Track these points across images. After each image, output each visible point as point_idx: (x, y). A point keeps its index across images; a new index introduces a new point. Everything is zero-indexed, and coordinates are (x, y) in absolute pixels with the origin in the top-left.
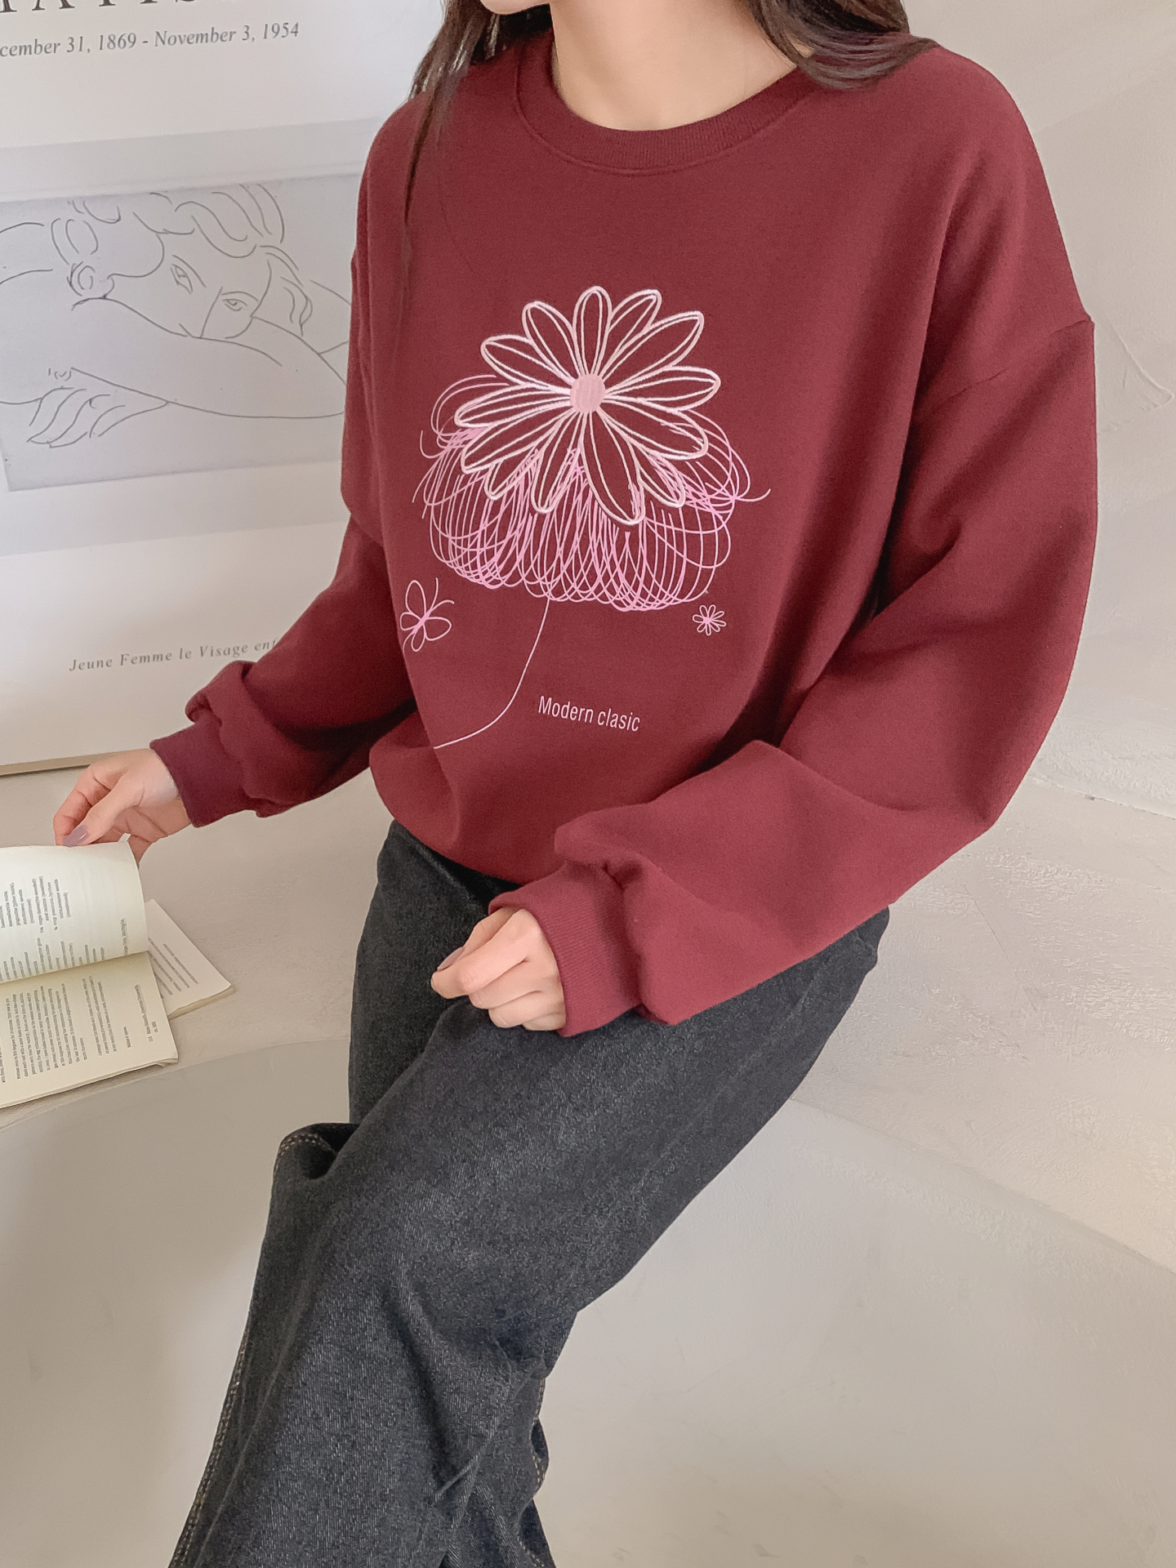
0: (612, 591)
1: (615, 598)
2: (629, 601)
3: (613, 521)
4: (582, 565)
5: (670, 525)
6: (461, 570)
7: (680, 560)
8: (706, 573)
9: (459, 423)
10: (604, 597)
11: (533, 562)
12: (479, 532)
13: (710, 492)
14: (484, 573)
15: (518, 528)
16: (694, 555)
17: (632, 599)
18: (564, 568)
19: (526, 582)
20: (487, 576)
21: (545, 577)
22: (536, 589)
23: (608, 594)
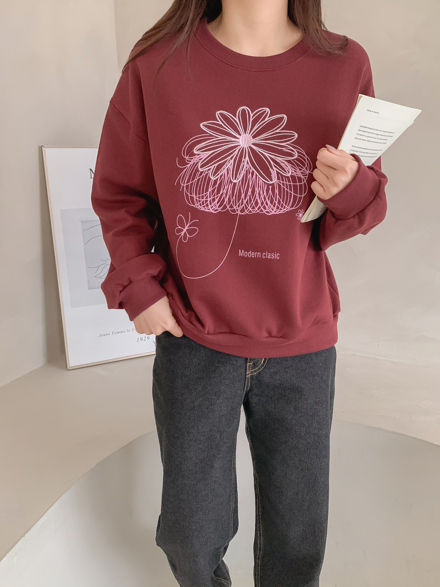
0: (265, 208)
1: (266, 211)
2: (272, 211)
3: (265, 183)
4: (252, 200)
5: (287, 182)
6: (201, 208)
7: (291, 194)
8: (300, 198)
9: (195, 152)
10: (262, 211)
11: (232, 201)
12: (209, 192)
13: (300, 170)
14: (211, 208)
15: (225, 189)
16: (295, 192)
17: (273, 210)
18: (245, 202)
19: (229, 209)
20: (213, 208)
21: (237, 206)
22: (234, 211)
23: (263, 209)
